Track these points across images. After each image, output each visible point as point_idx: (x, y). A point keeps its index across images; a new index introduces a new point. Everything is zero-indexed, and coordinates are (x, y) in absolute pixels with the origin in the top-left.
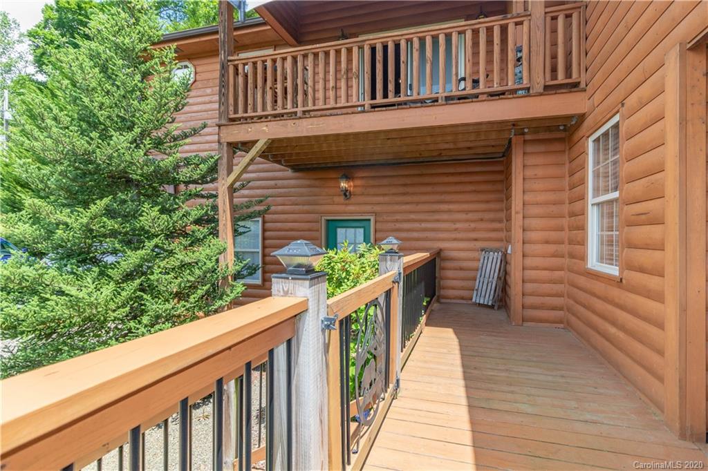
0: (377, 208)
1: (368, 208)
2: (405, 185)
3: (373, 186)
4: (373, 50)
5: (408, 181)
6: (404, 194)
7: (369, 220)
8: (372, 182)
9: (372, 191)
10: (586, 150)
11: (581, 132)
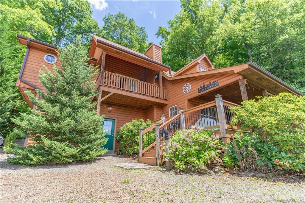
0: (118, 117)
1: (115, 116)
2: (125, 112)
3: (117, 111)
4: (121, 78)
5: (125, 111)
6: (124, 114)
7: (115, 120)
8: (116, 109)
9: (117, 112)
10: (168, 110)
11: (166, 107)
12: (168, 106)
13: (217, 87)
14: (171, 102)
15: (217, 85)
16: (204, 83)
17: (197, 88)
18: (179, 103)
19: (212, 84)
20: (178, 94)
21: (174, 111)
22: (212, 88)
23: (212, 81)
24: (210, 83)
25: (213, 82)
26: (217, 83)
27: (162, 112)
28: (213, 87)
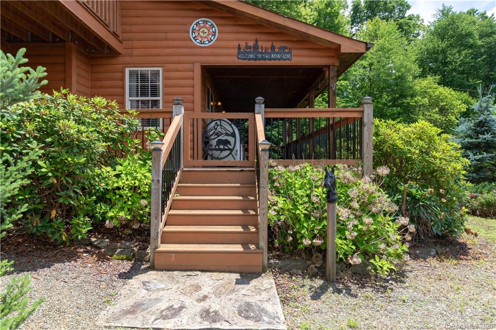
10: (123, 72)
11: (114, 61)
12: (121, 59)
13: (287, 63)
14: (135, 52)
15: (288, 59)
16: (256, 41)
17: (236, 43)
18: (173, 66)
19: (277, 50)
20: (169, 35)
21: (150, 84)
22: (275, 59)
23: (277, 45)
24: (273, 48)
25: (280, 48)
26: (288, 53)
27: (91, 72)
28: (279, 59)
